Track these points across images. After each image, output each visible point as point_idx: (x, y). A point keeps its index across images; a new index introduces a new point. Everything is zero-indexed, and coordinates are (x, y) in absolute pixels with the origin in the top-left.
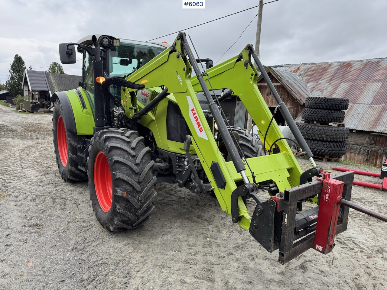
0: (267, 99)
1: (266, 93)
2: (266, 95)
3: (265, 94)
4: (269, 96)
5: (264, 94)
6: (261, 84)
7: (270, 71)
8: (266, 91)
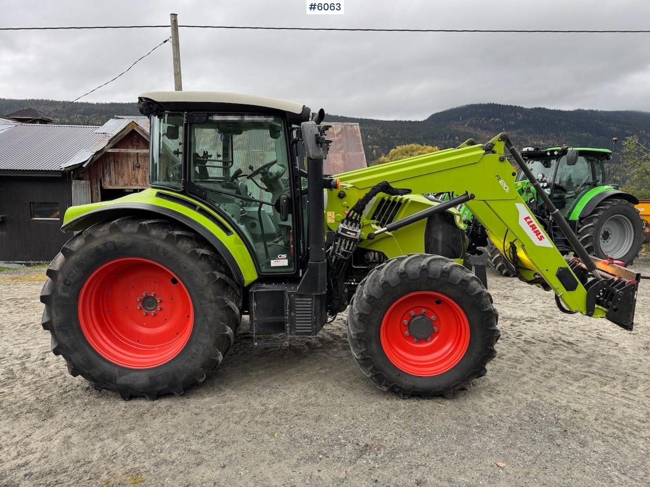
0: (134, 175)
1: (131, 165)
2: (130, 168)
3: (128, 168)
4: (137, 171)
5: (126, 168)
6: (120, 151)
7: (135, 129)
8: (130, 162)
